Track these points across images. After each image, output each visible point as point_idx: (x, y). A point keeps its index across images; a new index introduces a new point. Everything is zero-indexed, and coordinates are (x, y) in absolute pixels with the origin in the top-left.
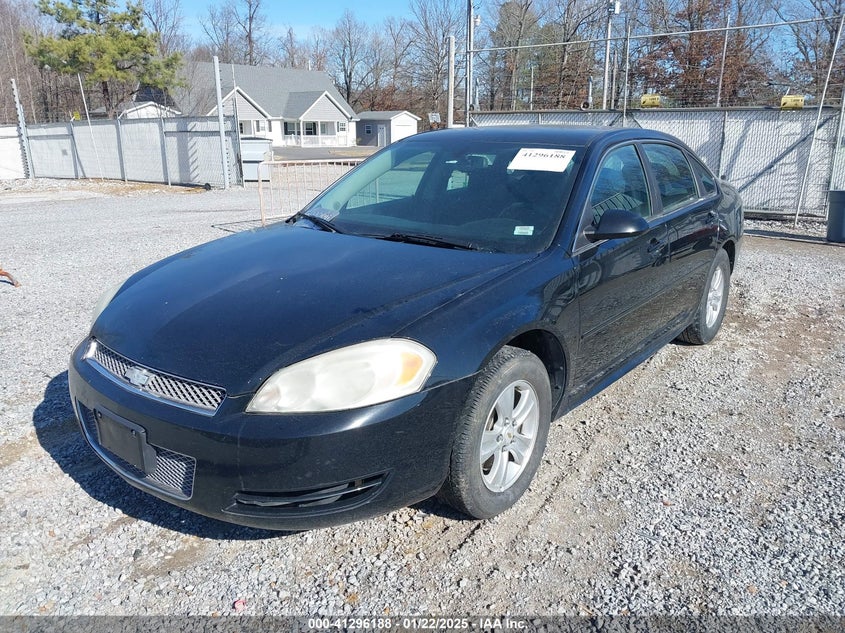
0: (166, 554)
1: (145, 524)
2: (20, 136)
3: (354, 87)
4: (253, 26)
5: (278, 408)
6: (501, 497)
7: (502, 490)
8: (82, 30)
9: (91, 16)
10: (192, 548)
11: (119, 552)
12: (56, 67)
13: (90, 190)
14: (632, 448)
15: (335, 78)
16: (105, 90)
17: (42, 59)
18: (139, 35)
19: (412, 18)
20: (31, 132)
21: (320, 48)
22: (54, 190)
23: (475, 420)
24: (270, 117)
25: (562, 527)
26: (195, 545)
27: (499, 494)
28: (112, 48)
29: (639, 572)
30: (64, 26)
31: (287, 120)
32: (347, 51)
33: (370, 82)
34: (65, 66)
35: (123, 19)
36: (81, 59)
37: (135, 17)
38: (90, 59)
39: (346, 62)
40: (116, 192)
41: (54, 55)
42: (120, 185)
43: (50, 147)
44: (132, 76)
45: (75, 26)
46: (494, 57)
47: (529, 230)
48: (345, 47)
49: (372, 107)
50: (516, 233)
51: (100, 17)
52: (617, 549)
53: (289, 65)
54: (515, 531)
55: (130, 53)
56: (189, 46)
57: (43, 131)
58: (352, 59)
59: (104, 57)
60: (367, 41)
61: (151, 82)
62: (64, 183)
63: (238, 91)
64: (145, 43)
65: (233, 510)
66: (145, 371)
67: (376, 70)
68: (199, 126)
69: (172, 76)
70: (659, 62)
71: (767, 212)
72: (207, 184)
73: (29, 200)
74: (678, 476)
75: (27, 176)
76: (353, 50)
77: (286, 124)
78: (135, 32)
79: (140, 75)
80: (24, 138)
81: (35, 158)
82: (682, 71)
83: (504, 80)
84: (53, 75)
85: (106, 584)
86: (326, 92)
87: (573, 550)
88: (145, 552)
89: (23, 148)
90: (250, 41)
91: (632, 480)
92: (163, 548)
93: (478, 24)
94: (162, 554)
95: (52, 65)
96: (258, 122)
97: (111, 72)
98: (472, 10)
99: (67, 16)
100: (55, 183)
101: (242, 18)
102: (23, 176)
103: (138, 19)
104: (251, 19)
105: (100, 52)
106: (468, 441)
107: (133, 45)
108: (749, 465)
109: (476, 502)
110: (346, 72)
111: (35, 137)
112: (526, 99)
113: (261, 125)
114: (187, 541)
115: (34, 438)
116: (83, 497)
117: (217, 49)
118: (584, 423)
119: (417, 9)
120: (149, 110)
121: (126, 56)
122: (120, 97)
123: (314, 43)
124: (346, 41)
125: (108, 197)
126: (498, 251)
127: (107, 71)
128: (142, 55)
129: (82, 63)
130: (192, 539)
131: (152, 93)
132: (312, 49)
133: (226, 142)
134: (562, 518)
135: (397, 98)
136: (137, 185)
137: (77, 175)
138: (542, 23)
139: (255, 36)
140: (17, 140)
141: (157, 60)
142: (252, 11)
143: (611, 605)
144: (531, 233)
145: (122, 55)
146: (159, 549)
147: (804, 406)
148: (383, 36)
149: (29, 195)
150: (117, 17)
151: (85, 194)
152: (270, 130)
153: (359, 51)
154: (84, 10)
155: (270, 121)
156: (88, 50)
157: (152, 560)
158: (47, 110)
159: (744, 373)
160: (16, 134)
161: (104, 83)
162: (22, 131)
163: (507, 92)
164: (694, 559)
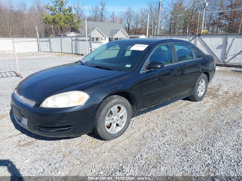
0: (27, 142)
1: (24, 135)
2: (37, 41)
3: (130, 28)
4: (103, 11)
5: (47, 106)
6: (113, 135)
7: (114, 133)
8: (56, 13)
9: (59, 9)
10: (33, 141)
11: (16, 140)
12: (49, 23)
13: (53, 55)
14: (159, 127)
15: (125, 25)
16: (61, 29)
17: (46, 20)
18: (71, 14)
19: (147, 8)
20: (40, 40)
21: (121, 17)
22: (44, 55)
23: (103, 113)
24: (105, 36)
25: (128, 144)
26: (34, 141)
27: (112, 134)
28: (64, 18)
29: (142, 157)
30: (51, 12)
31: (110, 37)
32: (129, 18)
33: (135, 26)
34: (51, 23)
35: (67, 10)
36: (55, 21)
37: (70, 10)
38: (58, 21)
39: (129, 21)
40: (59, 56)
41: (49, 19)
42: (60, 54)
43: (44, 44)
44: (68, 25)
45: (55, 12)
46: (171, 19)
47: (129, 66)
48: (128, 17)
49: (135, 34)
50: (126, 66)
51: (61, 9)
52: (139, 151)
53: (112, 22)
54: (115, 144)
55: (68, 19)
56: (85, 17)
57: (43, 40)
58: (130, 20)
59: (62, 20)
60: (135, 16)
61: (73, 27)
62: (47, 53)
63: (97, 29)
64: (72, 17)
65: (37, 131)
66: (22, 96)
67: (137, 23)
68: (81, 38)
69: (79, 25)
70: (221, 20)
71: (240, 65)
72: (82, 54)
73: (37, 57)
74: (168, 135)
75: (39, 51)
76: (131, 18)
77: (110, 38)
78: (70, 14)
79: (70, 25)
80: (38, 41)
81: (41, 46)
82: (228, 23)
83: (174, 26)
84: (48, 25)
85: (9, 147)
86: (121, 30)
87: (127, 150)
88: (22, 141)
89: (38, 44)
90: (102, 15)
91: (154, 134)
92: (26, 140)
93: (162, 10)
94: (25, 142)
95: (48, 22)
96: (102, 38)
97: (63, 24)
98: (160, 6)
99: (53, 9)
100: (44, 53)
101: (100, 9)
102: (38, 51)
103: (71, 10)
104: (102, 9)
105: (61, 19)
106: (100, 119)
107: (69, 17)
108: (190, 133)
109: (104, 135)
110: (128, 23)
111: (41, 41)
112: (180, 31)
113: (103, 38)
114: (33, 139)
115: (9, 114)
116: (14, 128)
117: (93, 18)
118: (149, 119)
119: (149, 6)
120: (73, 34)
121: (67, 20)
122: (65, 31)
123: (120, 16)
124: (129, 15)
125: (56, 57)
126: (120, 71)
127: (62, 24)
128: (71, 19)
129: (56, 22)
130: (34, 139)
131: (73, 30)
132: (119, 17)
133: (87, 43)
134: (129, 142)
135: (142, 31)
136: (65, 54)
137: (51, 51)
138: (186, 9)
139: (103, 14)
140: (37, 42)
141: (75, 21)
142: (103, 7)
143: (129, 164)
144: (130, 67)
145: (66, 20)
146: (25, 141)
147: (217, 119)
148: (139, 14)
149: (37, 56)
150: (65, 10)
151: (51, 56)
152: (105, 40)
153: (132, 18)
154: (57, 8)
155: (105, 38)
156: (58, 18)
157: (22, 143)
158: (47, 34)
159: (205, 109)
160: (37, 40)
161: (61, 27)
162: (38, 40)
163: (174, 29)
164: (159, 155)
